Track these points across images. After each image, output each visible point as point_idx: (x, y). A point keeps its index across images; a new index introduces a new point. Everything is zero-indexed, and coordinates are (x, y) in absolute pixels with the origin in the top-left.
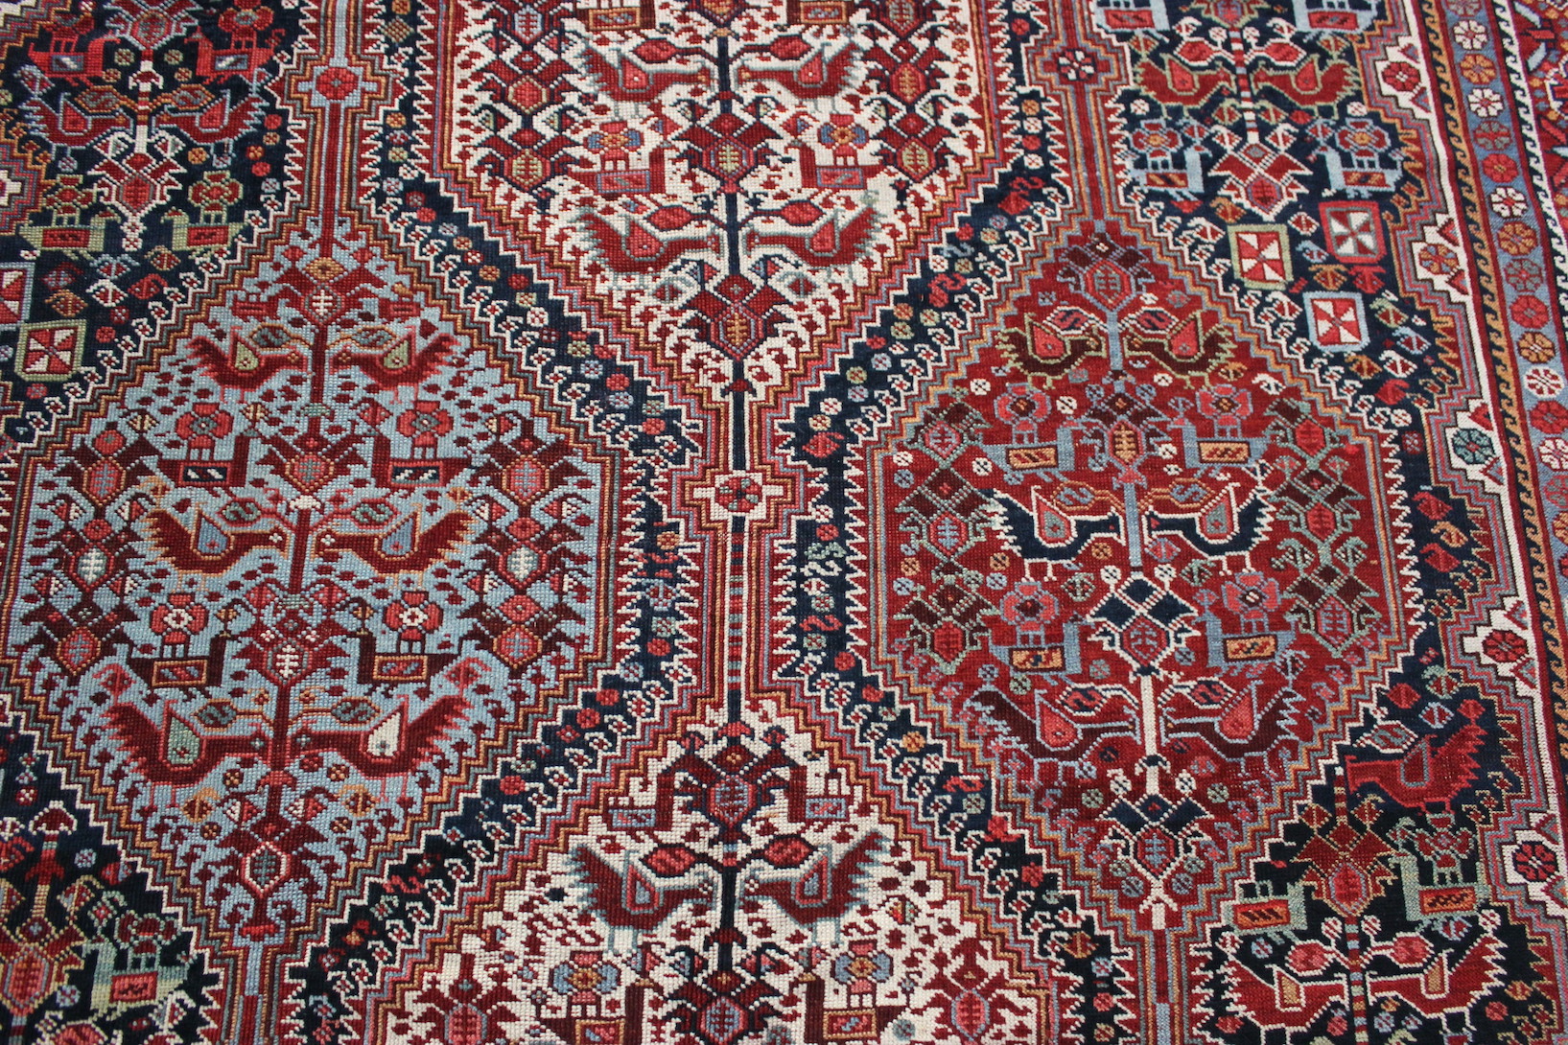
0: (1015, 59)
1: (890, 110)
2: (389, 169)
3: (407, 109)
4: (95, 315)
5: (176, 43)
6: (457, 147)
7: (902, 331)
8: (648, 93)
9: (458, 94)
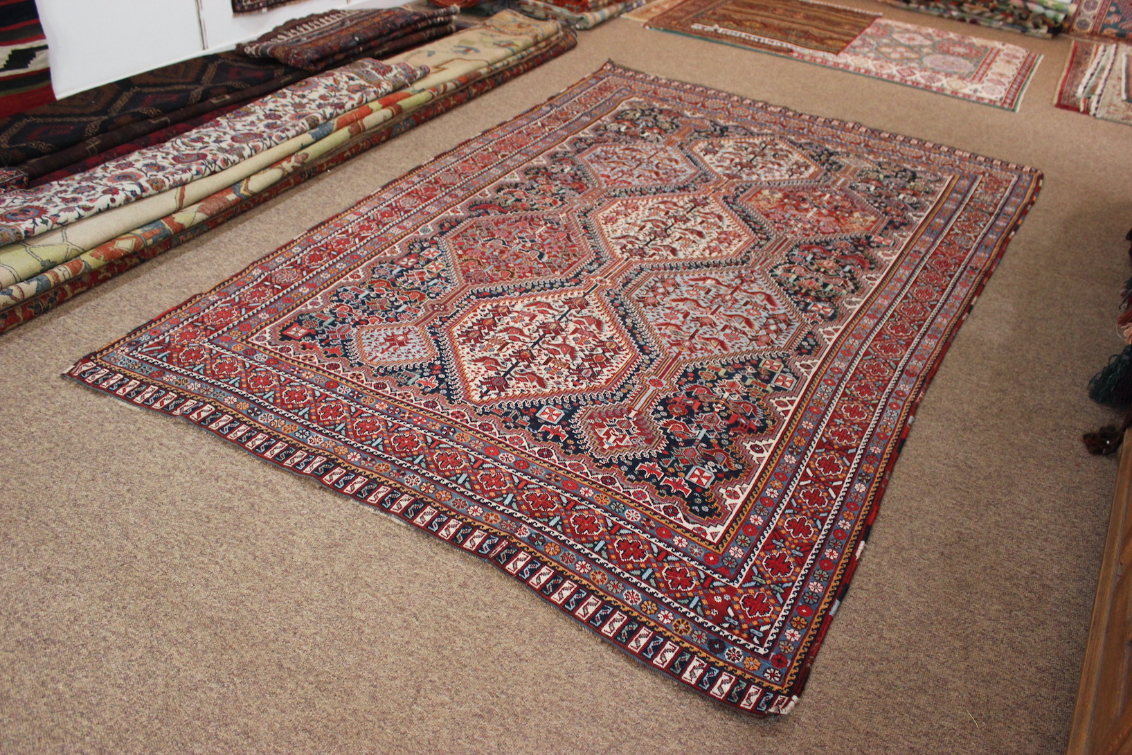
0: (452, 316)
1: (499, 320)
2: (652, 360)
3: (637, 370)
4: (756, 366)
5: (704, 412)
6: (628, 357)
7: (537, 288)
8: (564, 345)
9: (620, 366)
